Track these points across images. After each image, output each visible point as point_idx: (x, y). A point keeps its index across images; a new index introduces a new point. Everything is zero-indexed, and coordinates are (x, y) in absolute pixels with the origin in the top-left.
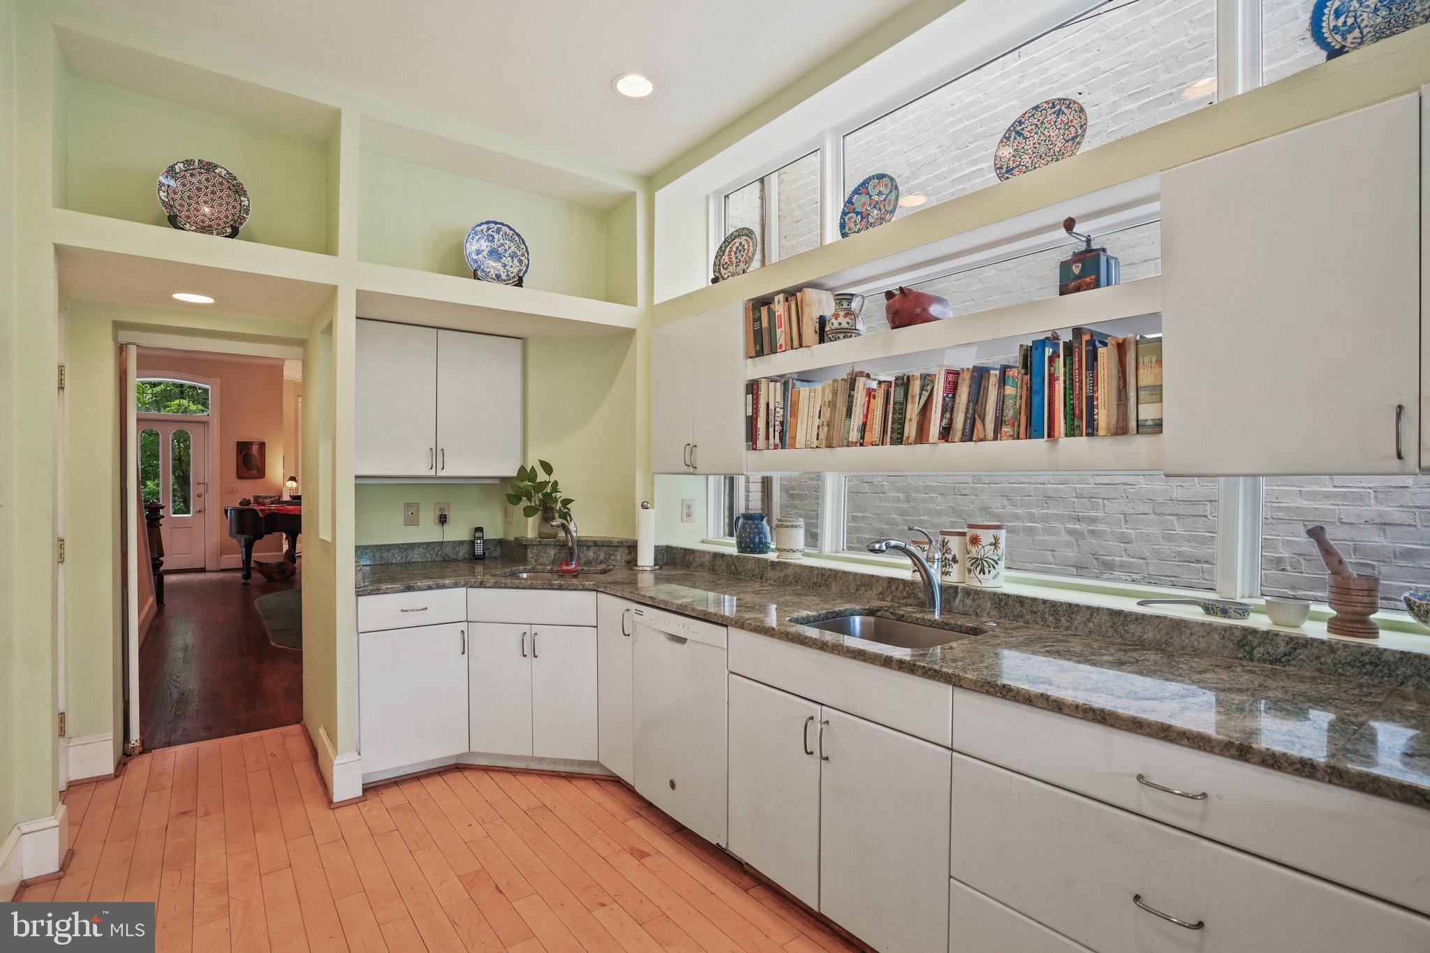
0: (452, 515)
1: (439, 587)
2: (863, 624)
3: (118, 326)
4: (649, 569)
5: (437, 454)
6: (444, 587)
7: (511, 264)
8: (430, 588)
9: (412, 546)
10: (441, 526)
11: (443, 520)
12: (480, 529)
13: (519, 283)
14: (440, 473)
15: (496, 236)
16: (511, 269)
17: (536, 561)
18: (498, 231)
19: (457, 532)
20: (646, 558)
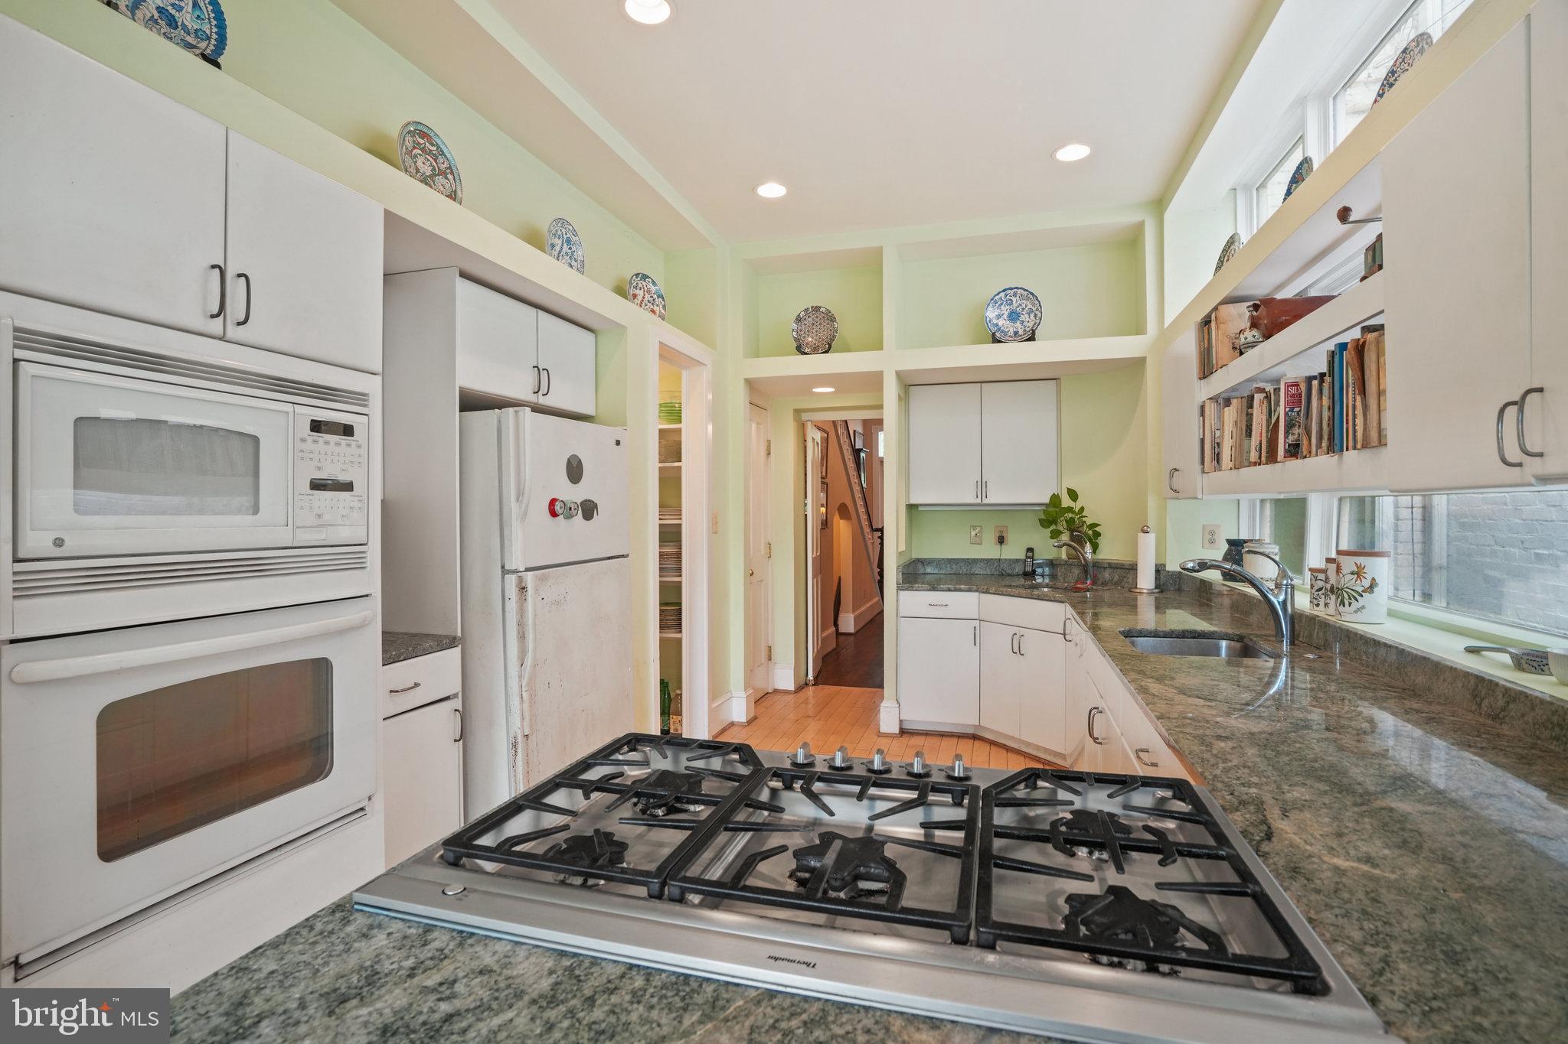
0: (1010, 537)
1: (956, 590)
2: (1228, 648)
3: (798, 412)
4: (1145, 591)
5: (982, 486)
6: (960, 590)
7: (1028, 319)
8: (949, 590)
9: (975, 561)
10: (999, 546)
11: (1001, 540)
12: (1030, 550)
13: (1032, 338)
14: (985, 501)
15: (1014, 299)
16: (1028, 325)
17: (1064, 579)
18: (1015, 295)
19: (1014, 551)
20: (1146, 580)
